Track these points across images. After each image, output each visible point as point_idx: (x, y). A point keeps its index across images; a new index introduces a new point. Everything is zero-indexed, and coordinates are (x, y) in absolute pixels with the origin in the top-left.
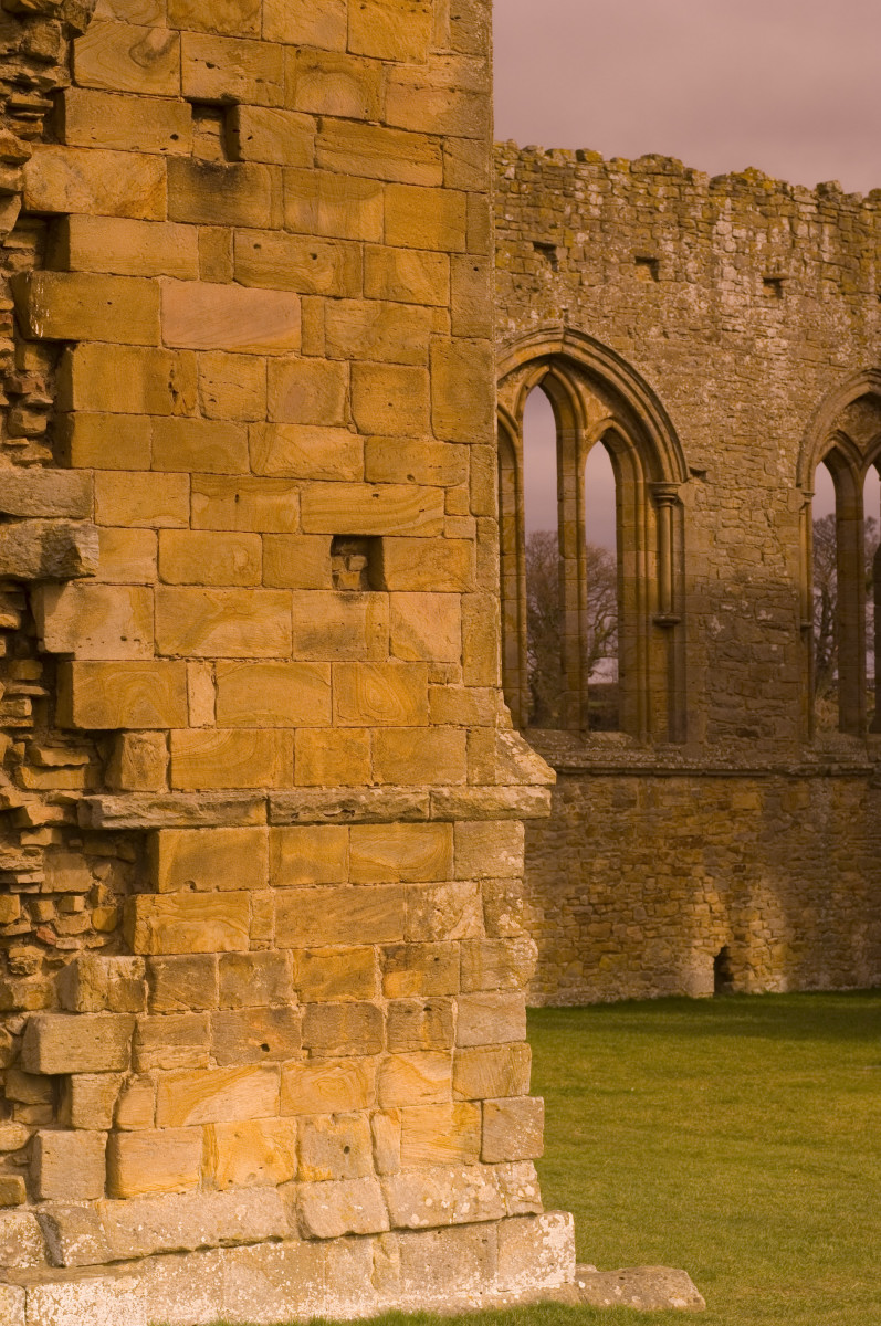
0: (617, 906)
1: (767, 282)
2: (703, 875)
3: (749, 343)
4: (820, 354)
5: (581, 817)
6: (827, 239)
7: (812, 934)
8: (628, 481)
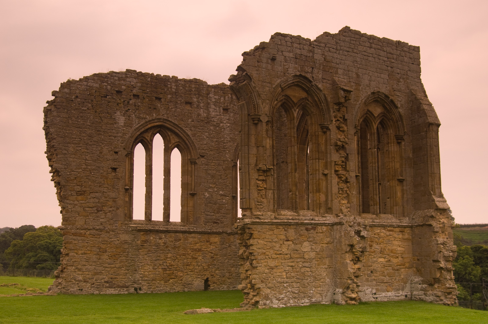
0: (175, 266)
1: (224, 109)
2: (201, 259)
3: (218, 124)
5: (165, 243)
8: (184, 158)
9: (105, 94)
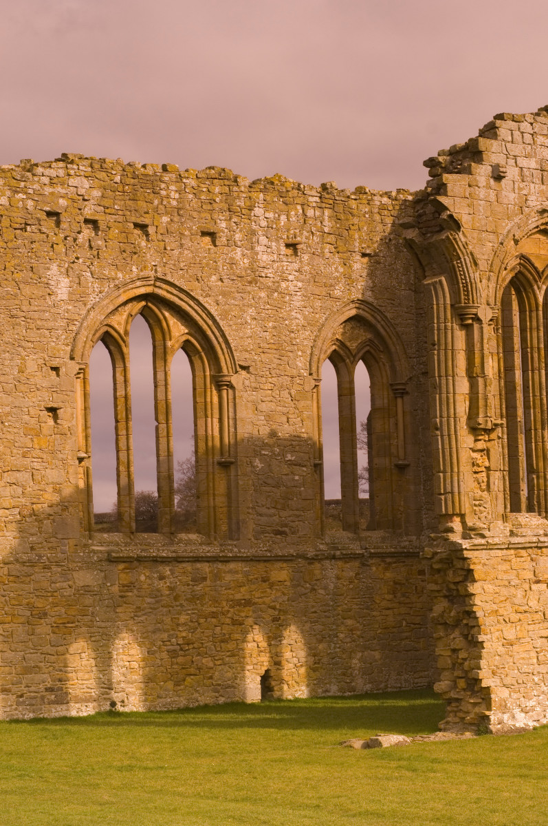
0: (195, 645)
1: (288, 246)
2: (252, 624)
3: (276, 284)
4: (324, 291)
5: (171, 589)
6: (326, 218)
7: (325, 660)
8: (199, 373)
9: (23, 221)
